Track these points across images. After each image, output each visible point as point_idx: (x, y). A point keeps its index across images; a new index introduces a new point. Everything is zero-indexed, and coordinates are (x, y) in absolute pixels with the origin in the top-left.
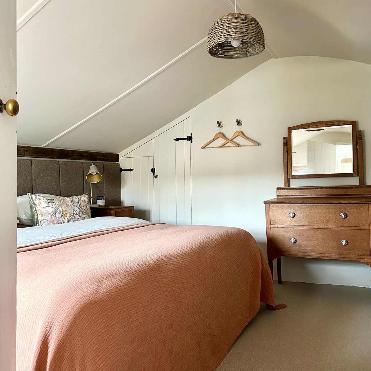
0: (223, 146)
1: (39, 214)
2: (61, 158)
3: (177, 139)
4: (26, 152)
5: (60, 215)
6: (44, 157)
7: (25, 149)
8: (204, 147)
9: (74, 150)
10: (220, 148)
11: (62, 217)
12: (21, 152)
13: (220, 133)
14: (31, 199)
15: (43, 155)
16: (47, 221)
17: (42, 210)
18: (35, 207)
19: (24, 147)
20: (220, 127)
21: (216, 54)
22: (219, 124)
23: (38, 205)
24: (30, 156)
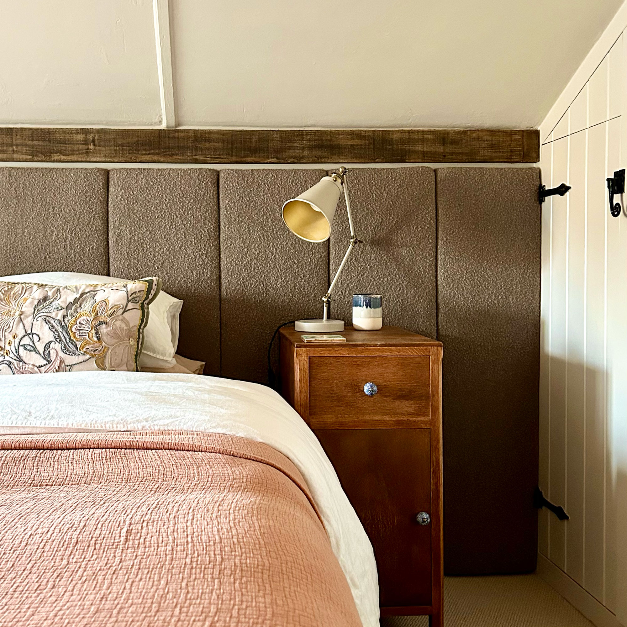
2: (234, 159)
4: (91, 147)
6: (162, 159)
7: (91, 137)
9: (295, 129)
12: (76, 147)
15: (157, 154)
19: (86, 132)
24: (105, 156)
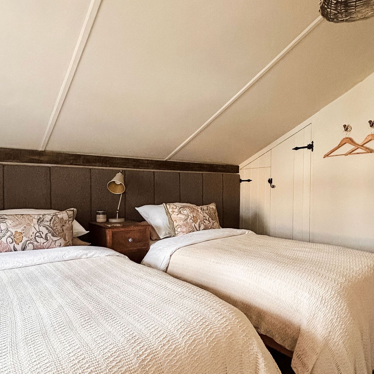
0: (350, 153)
1: (174, 221)
3: (297, 149)
4: (149, 165)
5: (191, 221)
8: (327, 156)
10: (347, 155)
11: (194, 223)
12: (145, 165)
13: (347, 138)
14: (166, 208)
16: (180, 226)
17: (176, 216)
18: (170, 215)
19: (148, 160)
20: (348, 132)
21: (337, 18)
22: (346, 128)
23: (172, 213)
24: (153, 168)
